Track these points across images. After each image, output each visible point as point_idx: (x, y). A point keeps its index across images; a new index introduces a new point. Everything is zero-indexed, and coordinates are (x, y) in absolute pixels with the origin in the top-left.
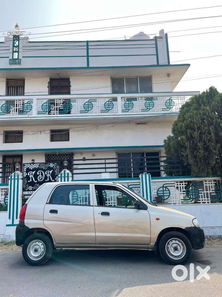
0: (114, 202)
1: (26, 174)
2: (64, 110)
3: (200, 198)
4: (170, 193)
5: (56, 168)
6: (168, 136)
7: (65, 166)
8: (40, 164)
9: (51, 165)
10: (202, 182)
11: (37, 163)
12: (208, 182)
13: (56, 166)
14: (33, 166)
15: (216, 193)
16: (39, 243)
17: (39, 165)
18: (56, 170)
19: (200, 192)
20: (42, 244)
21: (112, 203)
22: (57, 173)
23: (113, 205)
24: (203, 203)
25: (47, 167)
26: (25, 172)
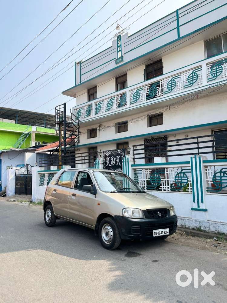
1: (105, 160)
2: (150, 95)
8: (112, 151)
9: (119, 152)
13: (122, 152)
14: (108, 153)
18: (122, 155)
25: (116, 153)
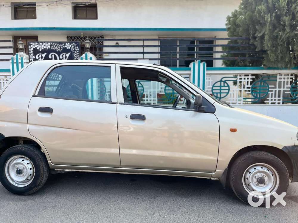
0: (153, 99)
1: (34, 57)
3: (268, 97)
4: (229, 90)
5: (75, 50)
6: (234, 12)
7: (88, 48)
8: (52, 43)
9: (68, 46)
10: (275, 76)
11: (48, 42)
12: (283, 77)
13: (74, 47)
14: (43, 46)
15: (291, 91)
16: (23, 160)
17: (51, 45)
18: (74, 52)
19: (270, 89)
20: (28, 162)
21: (151, 101)
22: (76, 57)
23: (152, 102)
24: (272, 103)
25: (62, 48)
26: (32, 54)
